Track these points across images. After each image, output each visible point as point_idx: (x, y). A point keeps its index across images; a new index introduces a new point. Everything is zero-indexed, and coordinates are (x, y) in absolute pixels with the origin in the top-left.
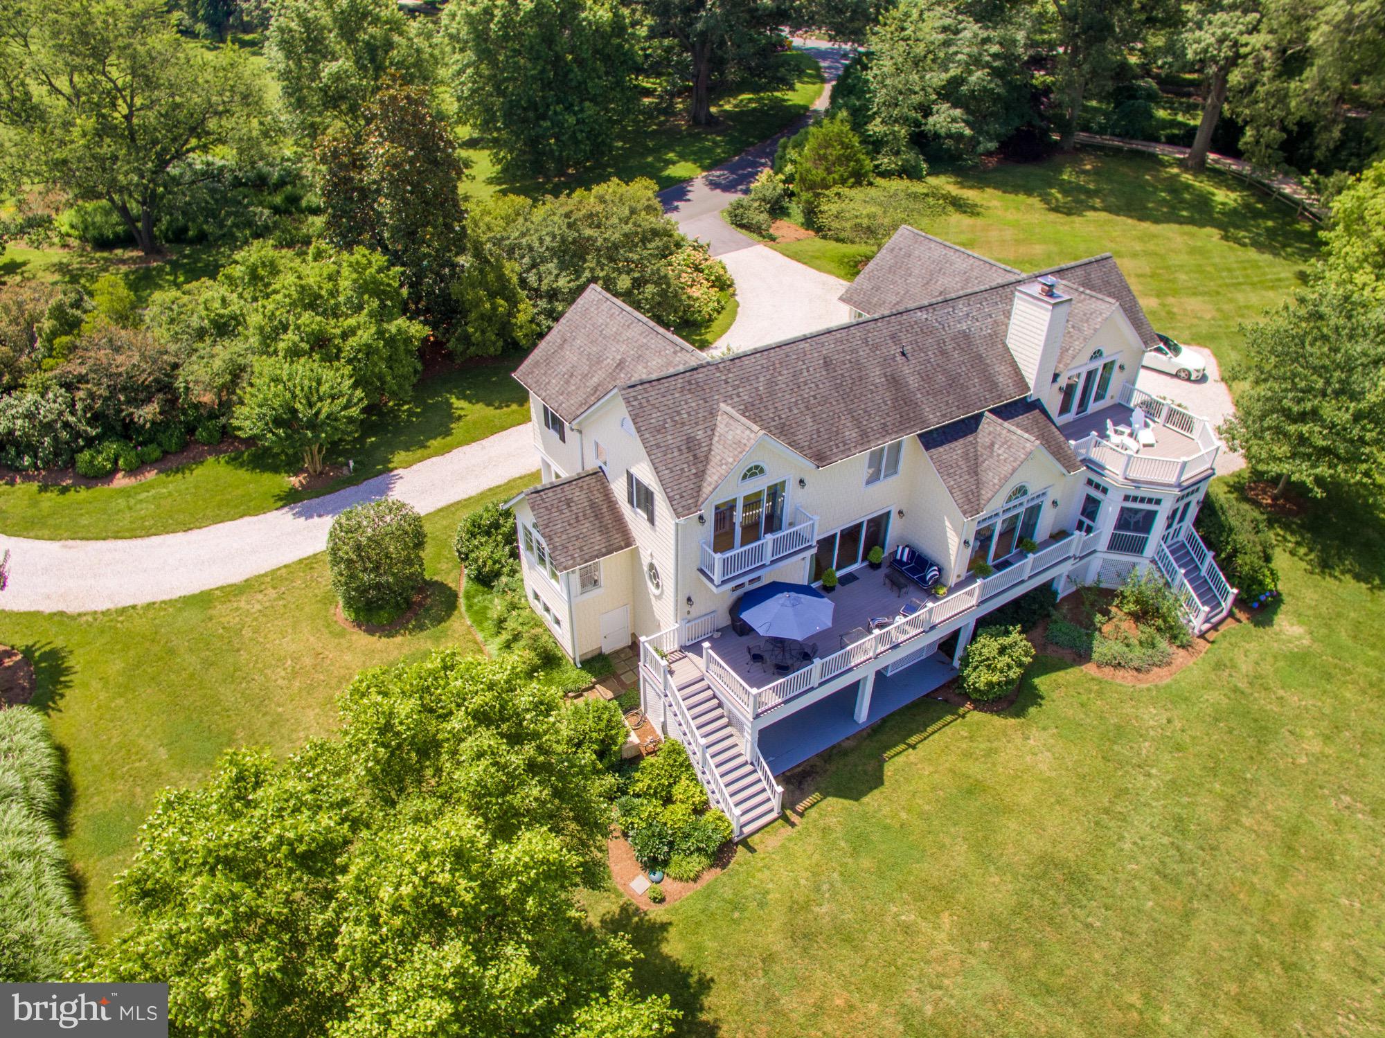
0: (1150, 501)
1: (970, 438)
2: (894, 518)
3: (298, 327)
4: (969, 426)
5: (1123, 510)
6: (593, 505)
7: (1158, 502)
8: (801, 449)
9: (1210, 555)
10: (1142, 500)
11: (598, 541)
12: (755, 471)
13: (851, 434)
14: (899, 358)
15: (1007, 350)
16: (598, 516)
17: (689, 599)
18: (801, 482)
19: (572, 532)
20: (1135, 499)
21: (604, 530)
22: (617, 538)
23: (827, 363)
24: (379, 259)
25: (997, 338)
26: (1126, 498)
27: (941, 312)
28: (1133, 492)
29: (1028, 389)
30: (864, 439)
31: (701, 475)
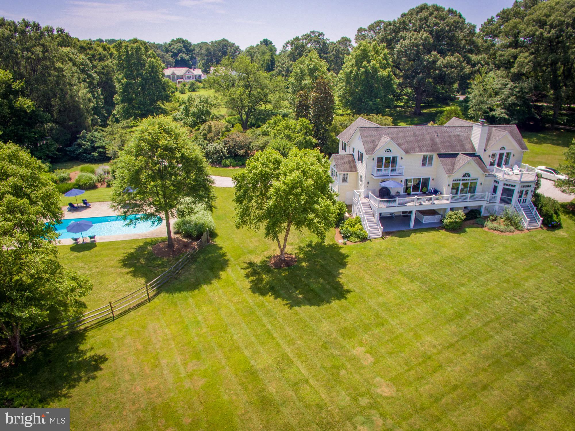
0: (512, 186)
1: (454, 159)
2: (431, 180)
3: (284, 133)
4: (455, 155)
5: (504, 188)
6: (349, 161)
7: (514, 186)
8: (402, 149)
9: (535, 208)
10: (509, 185)
11: (349, 169)
12: (388, 151)
13: (417, 149)
14: (436, 136)
15: (471, 141)
16: (350, 163)
17: (368, 183)
18: (402, 158)
19: (343, 165)
20: (507, 185)
21: (351, 166)
22: (354, 169)
23: (414, 133)
24: (308, 121)
25: (468, 138)
26: (504, 184)
27: (451, 129)
28: (506, 183)
29: (475, 151)
30: (421, 151)
31: (374, 148)
